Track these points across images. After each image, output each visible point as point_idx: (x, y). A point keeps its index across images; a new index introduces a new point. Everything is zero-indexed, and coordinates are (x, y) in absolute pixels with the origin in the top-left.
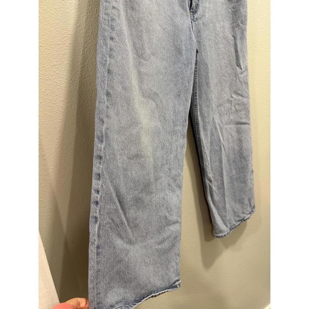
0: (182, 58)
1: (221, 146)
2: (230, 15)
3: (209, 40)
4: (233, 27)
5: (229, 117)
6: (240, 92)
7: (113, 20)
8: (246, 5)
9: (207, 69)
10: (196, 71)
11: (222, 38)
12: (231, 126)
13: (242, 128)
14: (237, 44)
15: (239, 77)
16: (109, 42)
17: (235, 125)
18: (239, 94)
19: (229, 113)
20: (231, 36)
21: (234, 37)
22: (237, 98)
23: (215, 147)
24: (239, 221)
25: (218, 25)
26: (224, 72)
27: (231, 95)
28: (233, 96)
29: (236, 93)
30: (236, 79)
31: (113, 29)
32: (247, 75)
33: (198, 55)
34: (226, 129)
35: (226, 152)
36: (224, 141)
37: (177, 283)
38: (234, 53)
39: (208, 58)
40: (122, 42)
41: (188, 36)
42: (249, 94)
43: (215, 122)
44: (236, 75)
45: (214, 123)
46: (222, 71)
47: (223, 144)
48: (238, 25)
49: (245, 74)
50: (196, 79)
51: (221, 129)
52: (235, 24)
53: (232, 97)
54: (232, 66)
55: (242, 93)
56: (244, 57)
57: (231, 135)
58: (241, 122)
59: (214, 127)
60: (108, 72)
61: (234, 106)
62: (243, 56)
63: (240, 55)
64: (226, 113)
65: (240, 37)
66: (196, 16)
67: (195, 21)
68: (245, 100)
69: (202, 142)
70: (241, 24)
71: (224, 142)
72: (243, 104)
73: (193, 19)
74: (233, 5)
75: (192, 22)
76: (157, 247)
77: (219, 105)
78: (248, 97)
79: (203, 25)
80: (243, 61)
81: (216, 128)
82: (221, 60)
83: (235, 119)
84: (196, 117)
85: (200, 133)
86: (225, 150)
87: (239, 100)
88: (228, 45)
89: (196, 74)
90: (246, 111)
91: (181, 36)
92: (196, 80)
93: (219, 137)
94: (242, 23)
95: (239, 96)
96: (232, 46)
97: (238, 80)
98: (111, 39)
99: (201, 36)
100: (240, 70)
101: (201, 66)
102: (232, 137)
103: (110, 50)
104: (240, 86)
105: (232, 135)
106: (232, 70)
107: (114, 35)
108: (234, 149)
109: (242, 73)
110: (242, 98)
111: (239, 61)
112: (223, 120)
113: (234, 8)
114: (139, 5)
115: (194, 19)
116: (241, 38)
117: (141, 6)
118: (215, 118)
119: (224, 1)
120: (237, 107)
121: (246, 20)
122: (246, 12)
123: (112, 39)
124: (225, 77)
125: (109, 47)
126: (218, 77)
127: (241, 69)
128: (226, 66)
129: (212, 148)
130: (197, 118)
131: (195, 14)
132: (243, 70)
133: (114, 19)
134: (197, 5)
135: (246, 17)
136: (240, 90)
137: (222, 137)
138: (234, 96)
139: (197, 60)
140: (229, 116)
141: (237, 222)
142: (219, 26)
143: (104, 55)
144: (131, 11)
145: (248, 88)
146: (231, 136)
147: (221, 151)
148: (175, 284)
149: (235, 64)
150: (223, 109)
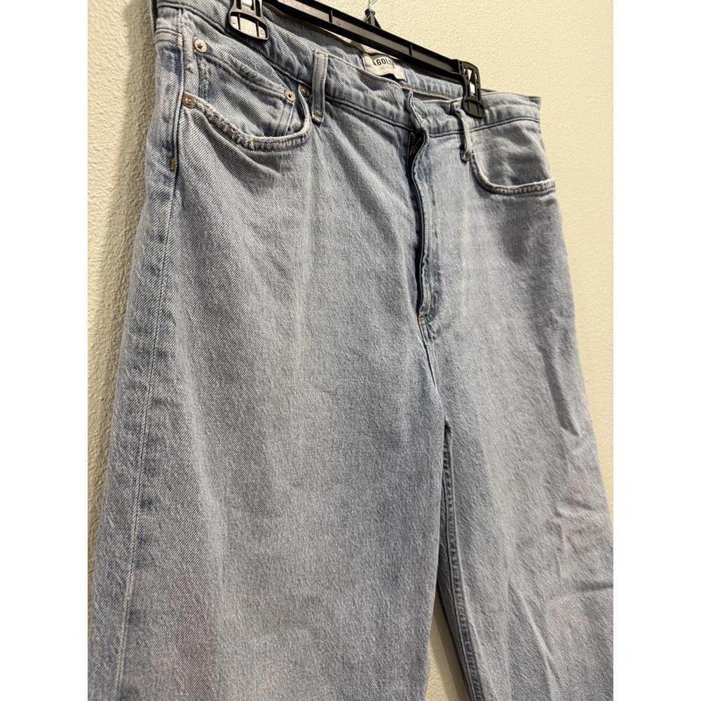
0: (403, 458)
1: (544, 675)
2: (525, 295)
3: (475, 372)
4: (537, 327)
5: (559, 575)
6: (579, 497)
7: (152, 441)
8: (566, 270)
9: (479, 455)
10: (448, 485)
11: (509, 357)
12: (566, 599)
13: (599, 600)
14: (554, 368)
15: (572, 457)
16: (137, 516)
17: (579, 594)
18: (579, 504)
19: (557, 563)
20: (535, 348)
21: (542, 350)
22: (574, 515)
23: (526, 680)
25: (494, 327)
26: (527, 446)
27: (555, 509)
28: (561, 510)
29: (571, 502)
30: (566, 464)
31: (150, 469)
32: (594, 446)
33: (449, 438)
34: (553, 612)
35: (563, 684)
36: (551, 650)
38: (549, 392)
39: (477, 423)
40: (182, 504)
41: (417, 387)
42: (605, 498)
43: (517, 597)
44: (562, 451)
45: (516, 603)
46: (519, 443)
47: (549, 661)
48: (551, 320)
49: (586, 444)
50: (450, 506)
51: (539, 616)
52: (541, 319)
53: (558, 515)
54: (546, 427)
55: (585, 500)
56: (577, 399)
57: (571, 626)
58: (595, 582)
59: (516, 615)
60: (130, 621)
61: (569, 539)
62: (575, 399)
63: (568, 397)
64: (546, 563)
65: (560, 348)
66: (435, 324)
67: (434, 338)
68: (596, 517)
69: (485, 689)
70: (558, 318)
71: (553, 656)
72: (593, 528)
73: (429, 334)
74: (530, 271)
75: (425, 346)
77: (523, 544)
78: (605, 508)
79: (457, 340)
80: (578, 411)
81: (522, 618)
82: (512, 416)
83: (576, 574)
84: (461, 616)
85: (478, 661)
86: (557, 677)
87: (581, 520)
88: (528, 374)
89: (449, 494)
90: (603, 548)
91: (394, 396)
92: (451, 509)
93: (536, 645)
94: (561, 315)
95: (579, 509)
96: (539, 373)
97: (570, 465)
98: (143, 505)
99: (451, 372)
100: (573, 437)
101: (461, 452)
102: (575, 631)
103: (140, 543)
104: (578, 481)
105: (573, 625)
106: (547, 438)
107: (156, 488)
108: (585, 668)
109: (577, 444)
110: (587, 512)
111: (567, 414)
112: (540, 586)
113: (533, 278)
114: (251, 365)
115: (432, 334)
116: (563, 351)
117: (258, 364)
118: (515, 587)
119: (504, 265)
120: (577, 540)
121: (571, 305)
122: (568, 286)
123: (146, 504)
124: (531, 460)
125: (134, 534)
126: (510, 463)
127: (575, 433)
128: (530, 430)
129: (519, 684)
130: (464, 619)
131: (431, 319)
132: (580, 435)
133: (158, 439)
134: (437, 292)
135: (570, 298)
136: (581, 493)
137: (545, 638)
138: (565, 511)
139: (449, 453)
140: (558, 572)
142: (498, 328)
143: (118, 565)
144: (225, 384)
145: (599, 482)
146: (569, 630)
147: (548, 691)
149: (556, 422)
150: (535, 553)
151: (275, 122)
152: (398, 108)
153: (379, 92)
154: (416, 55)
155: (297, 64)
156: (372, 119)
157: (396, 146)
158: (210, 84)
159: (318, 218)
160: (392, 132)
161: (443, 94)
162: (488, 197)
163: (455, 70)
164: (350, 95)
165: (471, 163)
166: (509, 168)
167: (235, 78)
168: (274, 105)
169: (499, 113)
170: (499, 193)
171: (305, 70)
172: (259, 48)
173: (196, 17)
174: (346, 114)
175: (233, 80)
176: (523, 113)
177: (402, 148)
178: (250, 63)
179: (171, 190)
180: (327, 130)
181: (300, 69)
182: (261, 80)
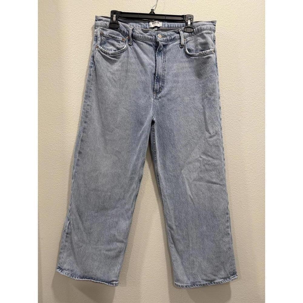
4: (202, 99)
5: (198, 175)
6: (209, 154)
11: (192, 108)
12: (201, 183)
13: (213, 187)
14: (205, 112)
15: (207, 141)
17: (206, 183)
18: (209, 156)
19: (198, 171)
21: (203, 106)
22: (207, 159)
24: (207, 281)
25: (187, 98)
26: (194, 135)
27: (200, 155)
28: (202, 156)
29: (206, 154)
34: (195, 185)
36: (192, 195)
37: (114, 282)
40: (92, 124)
44: (205, 139)
45: (182, 178)
46: (191, 134)
48: (206, 97)
49: (215, 138)
51: (190, 184)
54: (201, 131)
55: (211, 155)
58: (212, 181)
59: (181, 181)
61: (204, 165)
63: (209, 122)
64: (195, 170)
66: (159, 95)
67: (158, 99)
68: (215, 161)
71: (192, 197)
72: (214, 164)
73: (156, 98)
75: (154, 101)
76: (105, 252)
77: (188, 163)
78: (219, 159)
79: (168, 101)
80: (213, 127)
82: (190, 126)
83: (205, 177)
86: (194, 204)
87: (209, 161)
88: (198, 114)
90: (217, 172)
96: (201, 114)
97: (206, 143)
98: (85, 123)
100: (209, 135)
102: (203, 193)
103: (84, 129)
104: (209, 149)
106: (201, 134)
107: (87, 120)
109: (211, 137)
110: (212, 159)
111: (208, 127)
112: (192, 176)
118: (183, 173)
126: (187, 139)
127: (210, 133)
128: (196, 131)
132: (212, 134)
135: (214, 90)
136: (210, 152)
138: (204, 157)
141: (204, 281)
148: (113, 282)
149: (204, 129)
150: (192, 166)
151: (119, 47)
152: (153, 37)
153: (147, 34)
154: (167, 18)
155: (126, 31)
156: (145, 41)
157: (153, 47)
158: (104, 42)
159: (128, 69)
160: (151, 43)
161: (176, 28)
162: (190, 58)
163: (183, 19)
164: (138, 36)
165: (184, 48)
166: (200, 47)
167: (111, 38)
168: (120, 42)
169: (198, 29)
170: (194, 56)
171: (128, 32)
172: (117, 30)
173: (101, 27)
174: (138, 41)
175: (110, 39)
176: (205, 28)
177: (155, 47)
178: (114, 34)
179: (93, 66)
180: (133, 46)
181: (126, 32)
182: (116, 37)
